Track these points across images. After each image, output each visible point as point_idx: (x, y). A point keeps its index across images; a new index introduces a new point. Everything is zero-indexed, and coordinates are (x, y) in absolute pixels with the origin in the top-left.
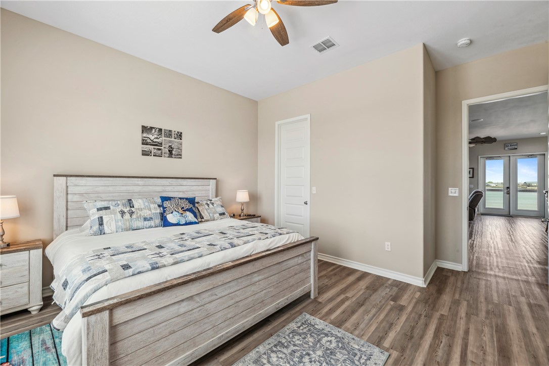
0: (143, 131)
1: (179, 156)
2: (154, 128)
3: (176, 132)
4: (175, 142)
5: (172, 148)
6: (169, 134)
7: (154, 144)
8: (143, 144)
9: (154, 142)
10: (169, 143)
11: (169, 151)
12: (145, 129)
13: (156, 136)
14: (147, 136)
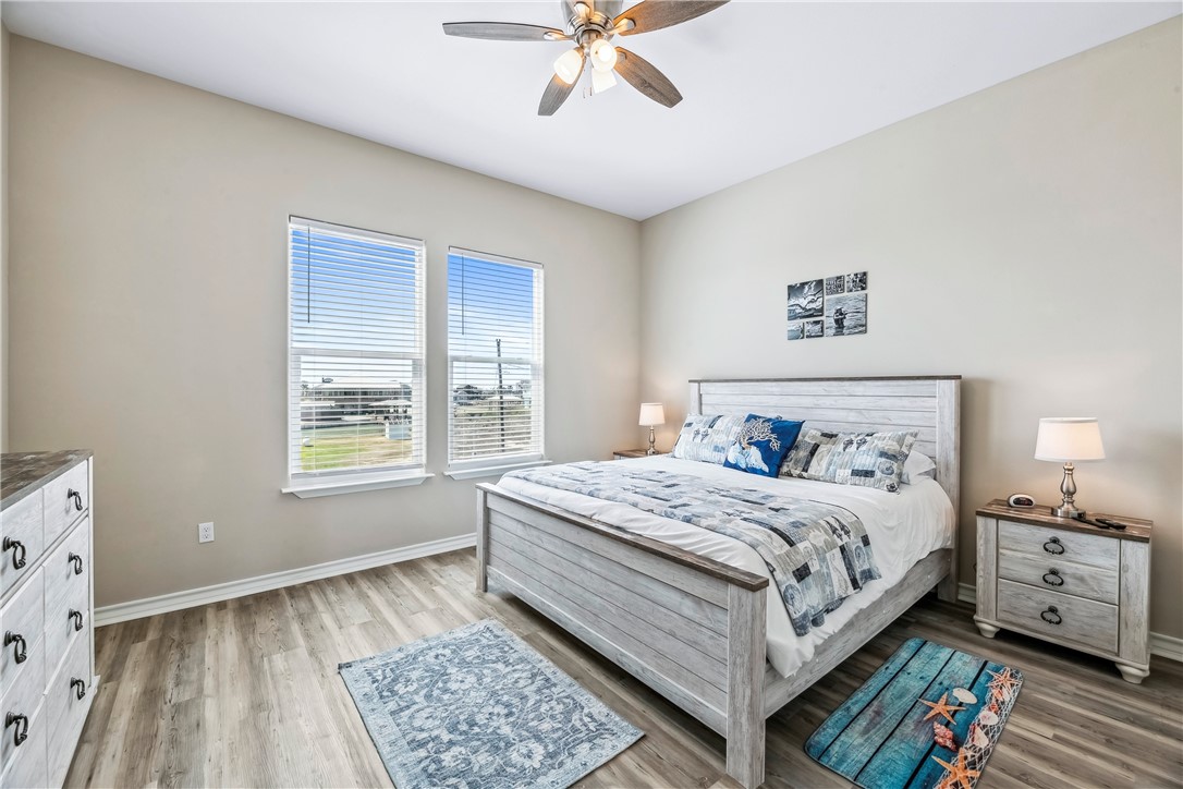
0: (789, 295)
1: (862, 328)
2: (807, 283)
3: (852, 276)
4: (849, 299)
5: (841, 314)
6: (838, 284)
7: (807, 313)
8: (790, 318)
9: (807, 310)
10: (837, 303)
11: (837, 321)
12: (794, 290)
13: (810, 298)
14: (797, 302)
